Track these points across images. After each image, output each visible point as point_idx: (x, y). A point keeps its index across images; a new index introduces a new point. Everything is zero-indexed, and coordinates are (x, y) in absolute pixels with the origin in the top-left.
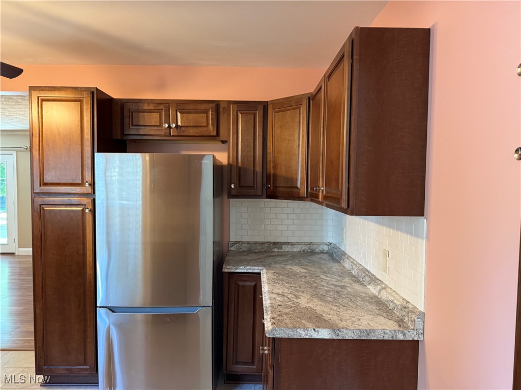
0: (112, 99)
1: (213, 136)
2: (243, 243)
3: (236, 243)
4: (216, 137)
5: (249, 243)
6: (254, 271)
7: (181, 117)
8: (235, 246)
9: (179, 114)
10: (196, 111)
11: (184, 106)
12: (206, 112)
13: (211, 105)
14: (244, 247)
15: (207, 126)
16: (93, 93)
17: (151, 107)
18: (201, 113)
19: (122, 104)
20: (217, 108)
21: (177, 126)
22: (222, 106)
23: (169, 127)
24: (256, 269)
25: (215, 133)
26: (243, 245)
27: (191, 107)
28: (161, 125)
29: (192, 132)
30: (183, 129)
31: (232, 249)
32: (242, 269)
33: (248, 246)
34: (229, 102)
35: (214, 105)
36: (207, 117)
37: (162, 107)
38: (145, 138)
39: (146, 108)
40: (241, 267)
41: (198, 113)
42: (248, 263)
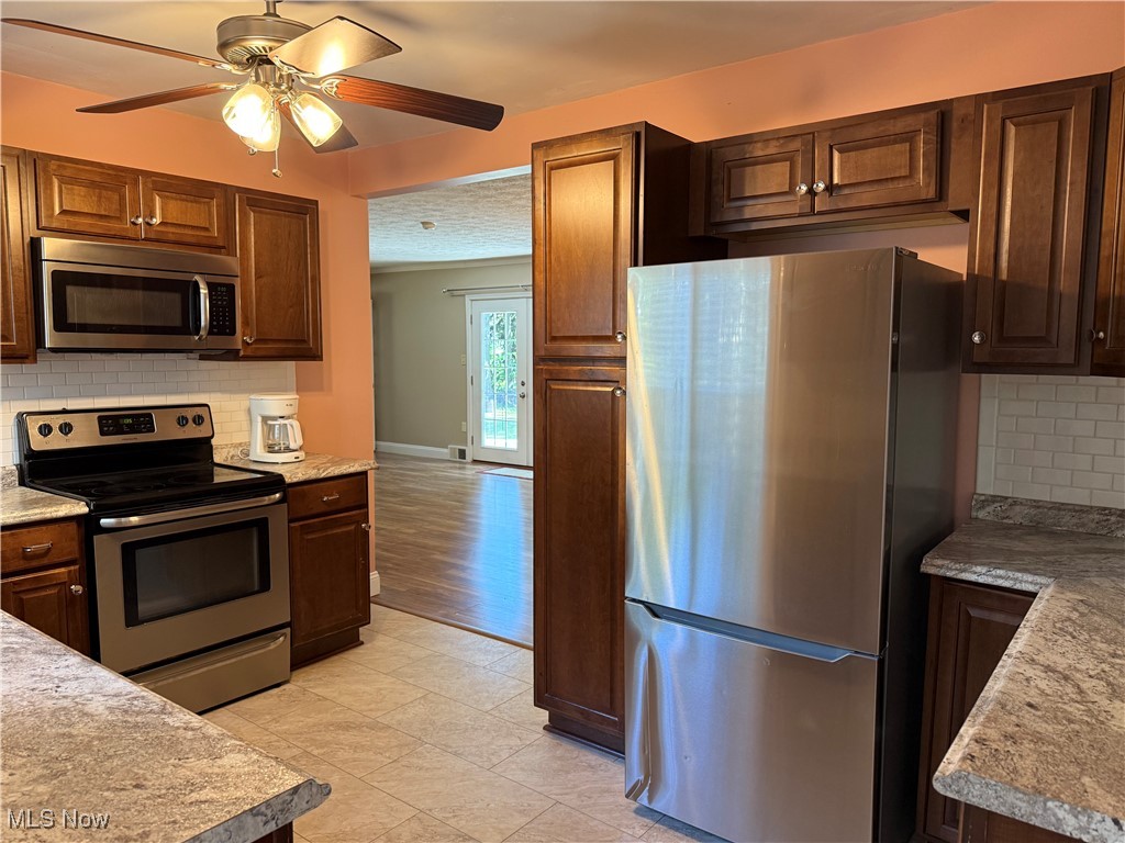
0: (690, 145)
1: (925, 202)
2: (1015, 502)
3: (994, 499)
4: (938, 203)
5: (1036, 504)
6: (1018, 586)
7: (842, 163)
8: (990, 509)
9: (836, 155)
10: (882, 141)
11: (850, 134)
12: (909, 137)
13: (923, 116)
14: (1018, 516)
15: (911, 175)
16: (638, 135)
17: (772, 149)
18: (895, 142)
19: (710, 149)
20: (941, 116)
21: (830, 188)
22: (958, 112)
23: (811, 192)
24: (1025, 582)
25: (931, 193)
26: (1017, 508)
27: (869, 132)
28: (792, 190)
29: (867, 197)
30: (846, 191)
31: (981, 514)
32: (979, 574)
33: (1033, 511)
34: (980, 99)
35: (933, 115)
36: (912, 151)
37: (796, 145)
38: (755, 226)
39: (760, 153)
40: (979, 569)
41: (888, 143)
42: (1009, 560)
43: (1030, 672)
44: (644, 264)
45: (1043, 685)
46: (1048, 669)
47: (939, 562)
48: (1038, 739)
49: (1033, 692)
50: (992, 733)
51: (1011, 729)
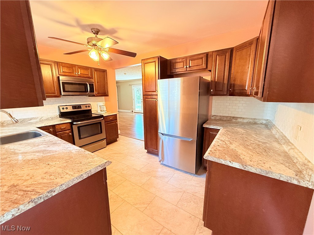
0: (167, 60)
1: (204, 69)
2: (217, 116)
3: (214, 115)
4: (206, 69)
5: (220, 116)
6: (217, 128)
7: (191, 62)
8: (213, 117)
9: (190, 61)
10: (198, 59)
11: (193, 58)
12: (202, 58)
13: (204, 55)
14: (218, 118)
15: (202, 64)
16: (159, 58)
17: (180, 60)
18: (200, 59)
19: (170, 61)
20: (207, 55)
21: (189, 67)
22: (209, 54)
23: (187, 67)
24: (218, 128)
25: (205, 67)
26: (217, 117)
27: (196, 57)
28: (183, 67)
29: (195, 68)
30: (192, 67)
31: (212, 118)
32: (212, 127)
33: (220, 117)
34: (213, 52)
35: (206, 54)
36: (202, 60)
37: (184, 60)
38: (178, 73)
39: (179, 61)
40: (211, 126)
41: (199, 59)
42: (216, 124)
43: (218, 141)
44: (160, 79)
45: (220, 143)
46: (221, 140)
47: (206, 125)
48: (219, 150)
49: (219, 144)
50: (213, 150)
51: (215, 149)
